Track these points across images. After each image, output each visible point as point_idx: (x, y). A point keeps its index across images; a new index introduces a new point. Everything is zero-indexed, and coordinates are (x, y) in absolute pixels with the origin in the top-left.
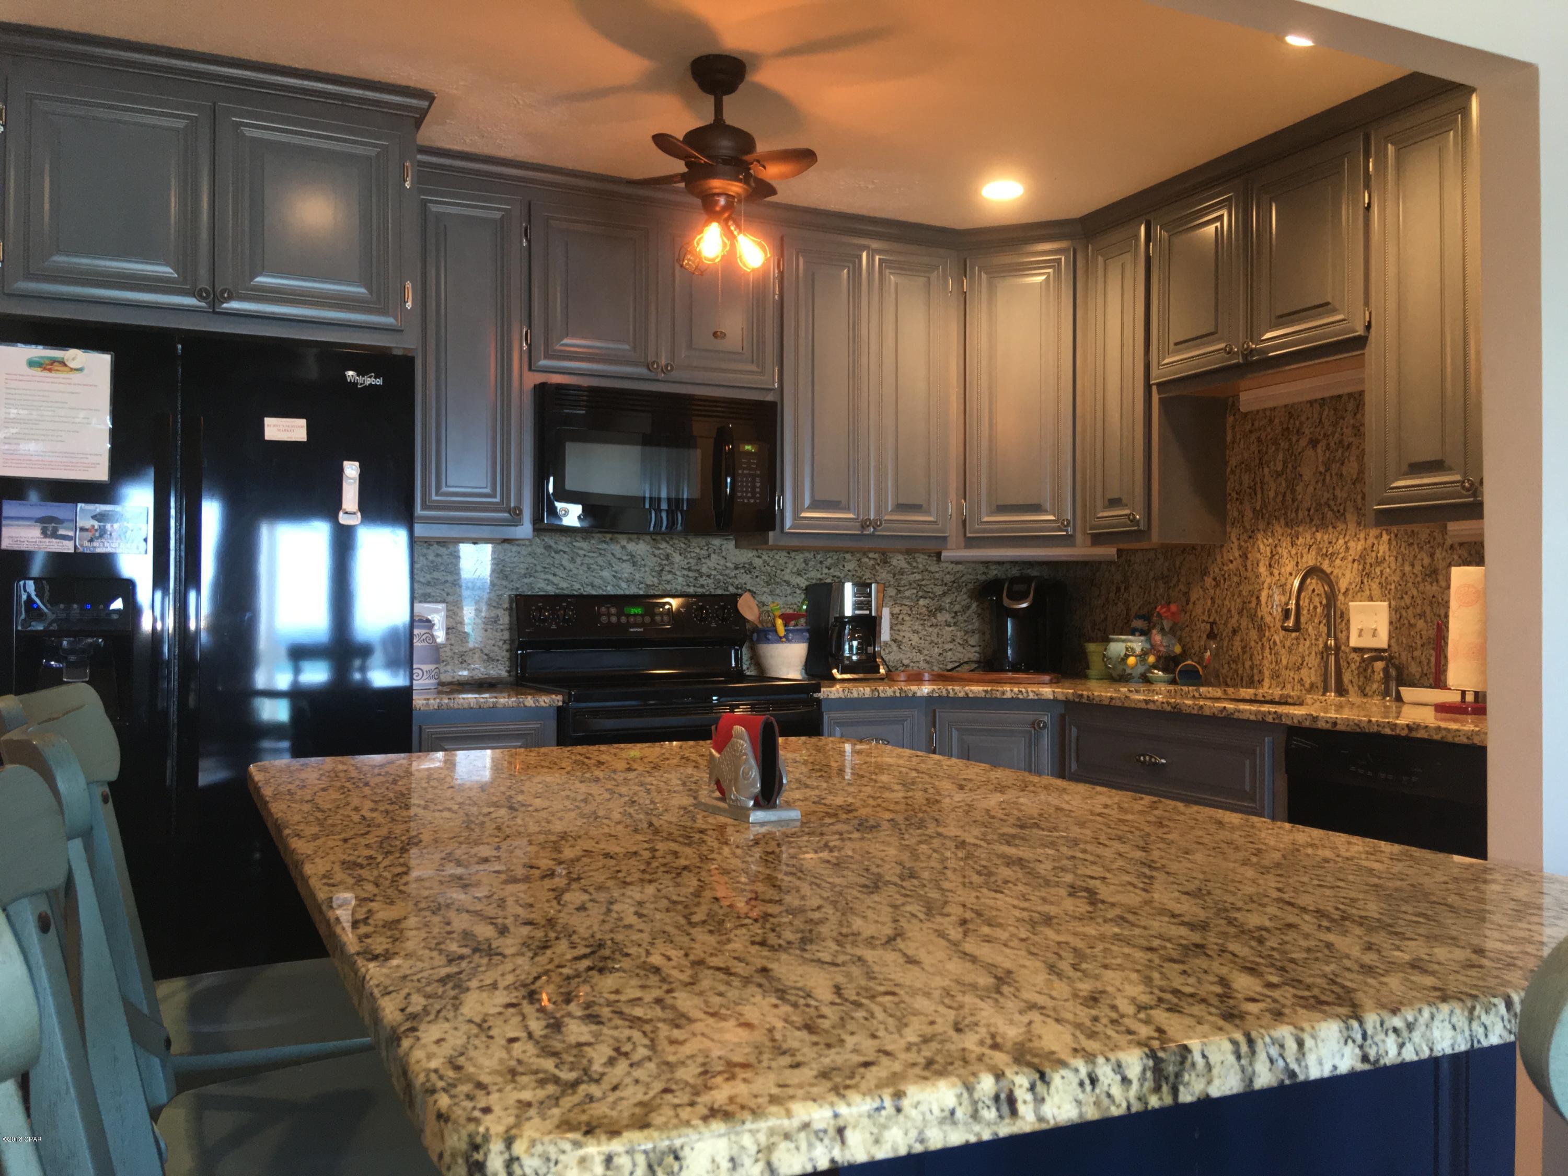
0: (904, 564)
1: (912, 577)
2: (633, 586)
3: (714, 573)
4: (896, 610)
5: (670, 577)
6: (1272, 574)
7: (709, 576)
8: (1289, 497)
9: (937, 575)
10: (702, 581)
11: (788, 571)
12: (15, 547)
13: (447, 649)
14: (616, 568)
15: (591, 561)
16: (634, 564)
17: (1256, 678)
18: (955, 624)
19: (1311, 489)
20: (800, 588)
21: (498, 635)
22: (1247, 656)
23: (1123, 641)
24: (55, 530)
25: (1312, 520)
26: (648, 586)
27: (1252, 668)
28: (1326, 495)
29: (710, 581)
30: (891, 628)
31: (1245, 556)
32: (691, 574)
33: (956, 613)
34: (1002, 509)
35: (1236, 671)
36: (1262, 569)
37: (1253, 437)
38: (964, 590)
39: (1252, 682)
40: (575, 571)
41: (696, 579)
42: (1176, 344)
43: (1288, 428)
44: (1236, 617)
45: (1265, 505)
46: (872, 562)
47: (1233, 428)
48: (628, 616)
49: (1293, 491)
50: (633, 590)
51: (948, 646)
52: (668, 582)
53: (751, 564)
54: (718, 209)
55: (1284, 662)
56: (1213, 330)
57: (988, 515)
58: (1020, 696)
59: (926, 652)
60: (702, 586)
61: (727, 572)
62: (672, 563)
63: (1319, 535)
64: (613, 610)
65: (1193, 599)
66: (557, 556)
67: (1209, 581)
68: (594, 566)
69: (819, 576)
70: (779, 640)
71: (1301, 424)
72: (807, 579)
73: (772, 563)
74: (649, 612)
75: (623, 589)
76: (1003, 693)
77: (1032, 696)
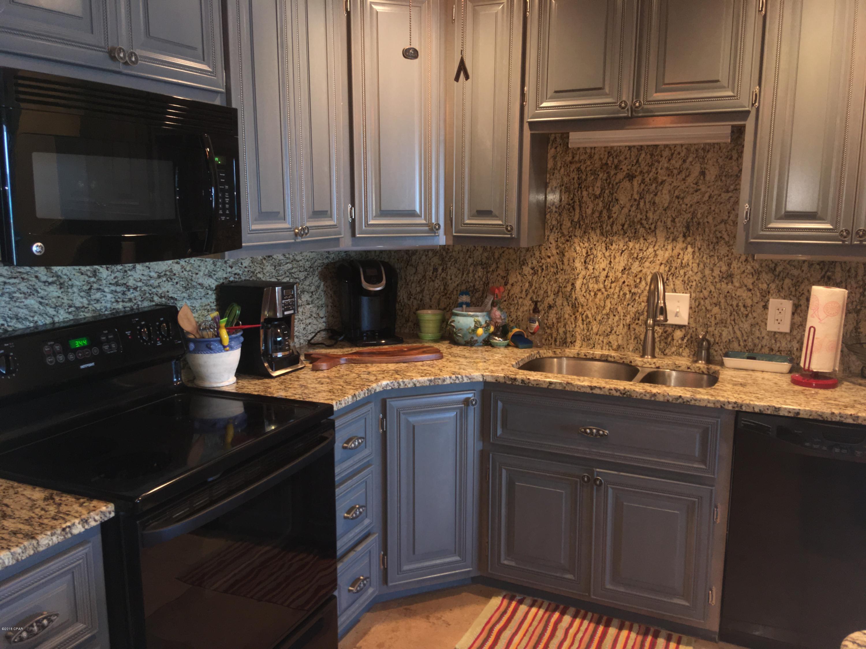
2: (62, 311)
3: (139, 284)
5: (98, 295)
6: (586, 268)
7: (135, 289)
8: (605, 214)
10: (130, 295)
11: (201, 274)
14: (42, 293)
15: (13, 289)
16: (61, 285)
17: (569, 340)
18: (312, 302)
19: (626, 210)
20: (211, 289)
22: (561, 325)
23: (472, 316)
25: (625, 233)
26: (77, 308)
27: (565, 333)
28: (639, 216)
29: (137, 294)
31: (562, 254)
32: (119, 289)
34: (388, 214)
35: (551, 335)
36: (578, 264)
37: (573, 167)
39: (565, 343)
41: (124, 293)
43: (607, 164)
44: (552, 297)
45: (582, 218)
47: (554, 157)
48: (73, 350)
49: (609, 210)
52: (98, 301)
53: (171, 271)
55: (595, 330)
56: (599, 86)
57: (375, 219)
58: (457, 382)
60: (130, 300)
61: (152, 282)
62: (99, 280)
63: (631, 244)
64: (57, 348)
65: (511, 282)
67: (527, 270)
68: (17, 295)
69: (225, 276)
71: (620, 161)
72: (216, 280)
73: (188, 269)
74: (94, 342)
75: (52, 317)
76: (444, 380)
77: (466, 380)
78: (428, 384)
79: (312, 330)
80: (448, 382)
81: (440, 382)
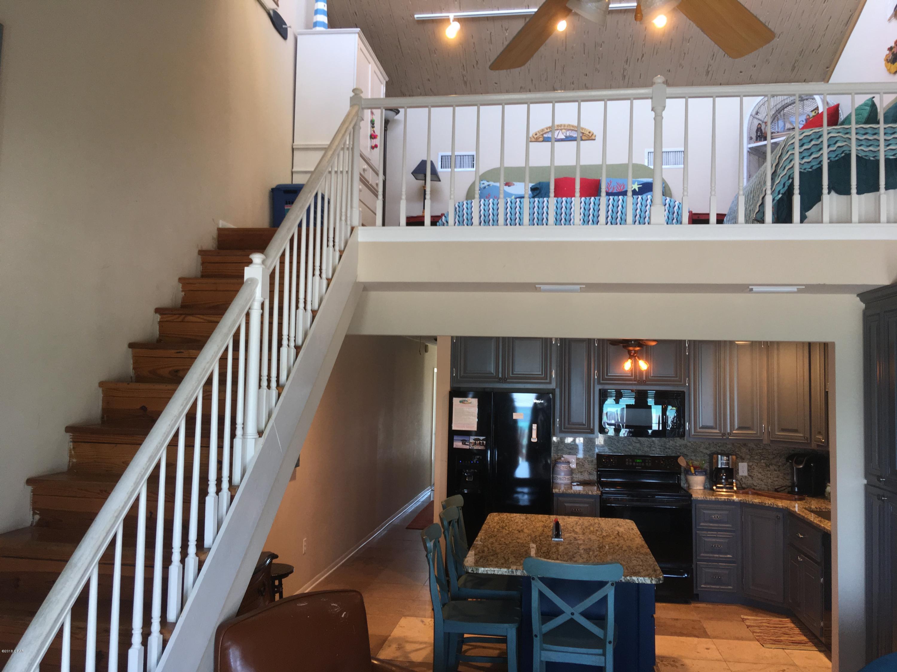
0: (754, 447)
1: (757, 451)
3: (671, 447)
4: (751, 464)
7: (669, 449)
12: (457, 447)
13: (577, 470)
14: (634, 445)
16: (641, 443)
18: (779, 471)
21: (593, 466)
24: (465, 443)
26: (645, 451)
29: (669, 450)
30: (748, 471)
33: (779, 466)
34: (783, 430)
38: (783, 457)
40: (619, 446)
46: (739, 445)
48: (636, 463)
50: (640, 453)
51: (775, 479)
52: (653, 450)
53: (686, 445)
54: (632, 354)
57: (778, 432)
58: (771, 506)
59: (765, 481)
60: (667, 452)
61: (677, 447)
62: (655, 444)
64: (630, 460)
66: (613, 441)
69: (715, 450)
70: (692, 474)
72: (710, 451)
73: (695, 445)
74: (644, 461)
75: (637, 453)
76: (765, 504)
77: (775, 506)
78: (758, 504)
79: (779, 484)
80: (767, 505)
81: (764, 504)
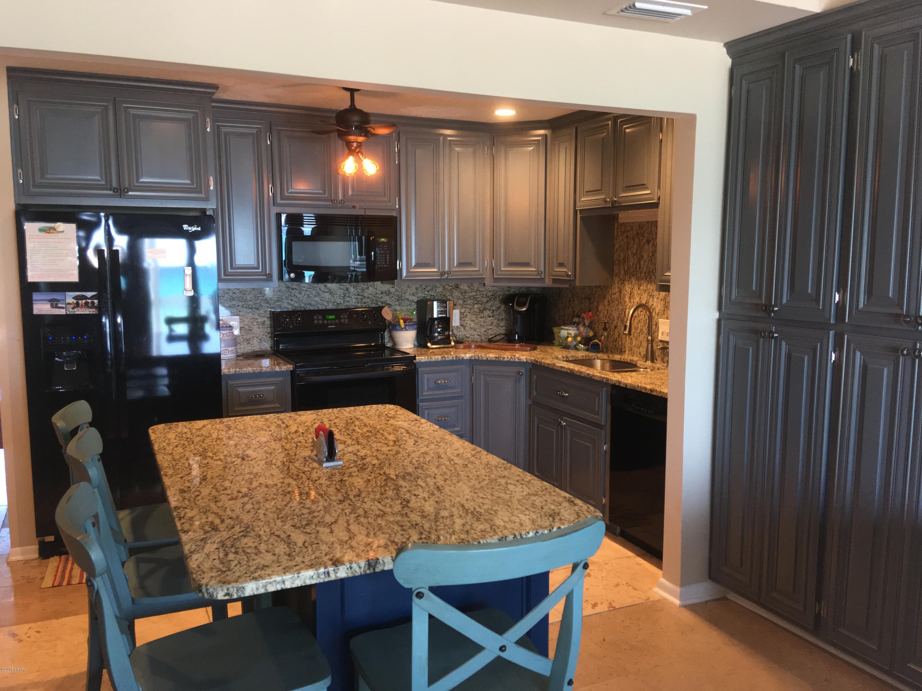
0: (466, 288)
1: (471, 294)
2: (330, 304)
3: (371, 296)
4: (463, 310)
5: (348, 299)
6: (630, 302)
7: (368, 298)
8: (638, 266)
9: (484, 293)
10: (365, 300)
11: (408, 294)
12: (40, 313)
13: (241, 338)
14: (322, 296)
15: (309, 293)
16: (331, 293)
17: (623, 350)
18: (493, 316)
19: (646, 263)
20: (414, 302)
21: (265, 330)
22: (620, 339)
23: (567, 330)
24: (57, 304)
25: (646, 279)
26: (338, 304)
27: (622, 345)
28: (652, 268)
29: (368, 300)
30: (460, 319)
31: (620, 292)
32: (359, 297)
33: (493, 311)
34: (511, 264)
35: (616, 345)
36: (627, 299)
37: (626, 234)
38: (498, 299)
39: (621, 352)
40: (302, 298)
41: (362, 299)
42: (587, 192)
43: (638, 233)
44: (616, 320)
45: (628, 269)
46: (451, 287)
47: (617, 229)
48: (328, 320)
49: (640, 263)
50: (330, 306)
51: (489, 327)
52: (348, 302)
53: (389, 291)
54: (353, 148)
55: (634, 344)
56: (599, 188)
57: (505, 267)
58: (512, 360)
59: (478, 330)
60: (365, 303)
61: (378, 295)
62: (349, 292)
63: (649, 286)
64: (320, 317)
65: (599, 310)
66: (293, 291)
67: (606, 302)
68: (311, 295)
69: (423, 296)
70: (402, 329)
71: (644, 231)
72: (417, 297)
73: (399, 290)
74: (338, 317)
75: (326, 306)
76: (504, 358)
78: (495, 359)
80: (506, 359)
81: (502, 359)
